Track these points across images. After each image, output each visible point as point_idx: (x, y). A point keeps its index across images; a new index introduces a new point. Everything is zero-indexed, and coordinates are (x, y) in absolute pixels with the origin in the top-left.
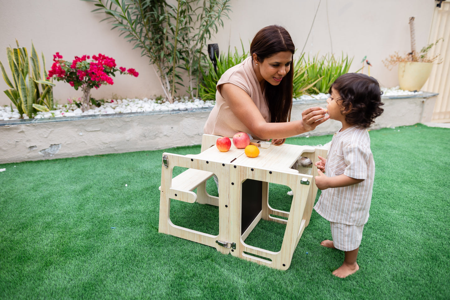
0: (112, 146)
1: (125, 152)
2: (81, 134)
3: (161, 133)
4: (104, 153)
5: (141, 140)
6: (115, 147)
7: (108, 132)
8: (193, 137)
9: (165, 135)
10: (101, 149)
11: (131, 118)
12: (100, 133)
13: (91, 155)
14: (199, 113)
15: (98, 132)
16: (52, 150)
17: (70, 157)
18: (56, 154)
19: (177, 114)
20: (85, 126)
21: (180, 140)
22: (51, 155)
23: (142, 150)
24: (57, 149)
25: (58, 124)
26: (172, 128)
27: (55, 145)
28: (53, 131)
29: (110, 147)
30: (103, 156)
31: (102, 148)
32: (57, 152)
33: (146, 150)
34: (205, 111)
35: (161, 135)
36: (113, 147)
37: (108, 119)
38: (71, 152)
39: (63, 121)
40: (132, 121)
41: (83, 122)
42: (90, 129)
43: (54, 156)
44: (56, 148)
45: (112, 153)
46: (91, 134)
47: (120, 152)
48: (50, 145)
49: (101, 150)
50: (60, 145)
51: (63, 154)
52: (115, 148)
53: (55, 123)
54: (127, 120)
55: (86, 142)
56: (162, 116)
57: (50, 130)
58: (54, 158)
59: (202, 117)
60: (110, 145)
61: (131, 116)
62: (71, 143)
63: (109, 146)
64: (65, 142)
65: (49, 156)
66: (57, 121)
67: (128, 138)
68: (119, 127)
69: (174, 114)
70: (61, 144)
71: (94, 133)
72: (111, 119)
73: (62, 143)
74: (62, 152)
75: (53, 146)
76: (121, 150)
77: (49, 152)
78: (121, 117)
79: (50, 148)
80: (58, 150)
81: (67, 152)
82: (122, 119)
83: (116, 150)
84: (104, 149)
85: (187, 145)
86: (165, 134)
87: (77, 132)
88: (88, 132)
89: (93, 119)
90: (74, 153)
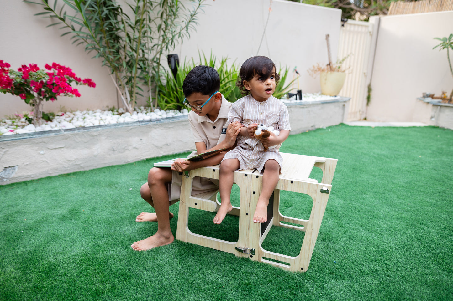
0: (78, 163)
1: (92, 168)
2: (42, 152)
3: (130, 145)
4: (69, 172)
5: (110, 155)
7: (74, 148)
8: (161, 147)
9: (135, 148)
10: (65, 168)
11: (99, 131)
12: (65, 150)
13: (53, 175)
14: (167, 123)
15: (62, 149)
16: (6, 174)
17: (29, 179)
18: (11, 177)
19: (146, 125)
20: (46, 143)
21: (149, 151)
22: (5, 180)
23: (111, 165)
24: (13, 172)
25: (14, 143)
26: (141, 140)
27: (10, 167)
28: (8, 151)
29: (76, 164)
30: (68, 175)
31: (66, 167)
32: (12, 176)
33: (114, 164)
34: (173, 121)
35: (130, 148)
36: (79, 164)
37: (74, 134)
38: (30, 173)
39: (20, 139)
40: (100, 135)
41: (44, 139)
42: (52, 146)
43: (8, 180)
44: (11, 171)
45: (78, 170)
46: (54, 152)
47: (87, 169)
48: (4, 168)
50: (16, 167)
51: (20, 177)
52: (82, 165)
53: (10, 142)
54: (95, 134)
55: (48, 161)
56: (131, 128)
57: (4, 150)
58: (9, 182)
59: (170, 127)
61: (99, 130)
62: (30, 164)
63: (75, 163)
64: (23, 163)
65: (3, 181)
66: (12, 140)
67: (95, 153)
68: (85, 143)
69: (144, 125)
70: (17, 165)
71: (58, 150)
72: (77, 134)
73: (19, 164)
74: (20, 174)
75: (8, 169)
76: (88, 166)
77: (2, 176)
78: (88, 131)
79: (4, 171)
80: (14, 173)
81: (25, 174)
82: (89, 133)
83: (82, 167)
84: (69, 167)
85: (156, 156)
86: (134, 146)
87: (37, 151)
88: (50, 150)
89: (56, 135)
90: (33, 175)
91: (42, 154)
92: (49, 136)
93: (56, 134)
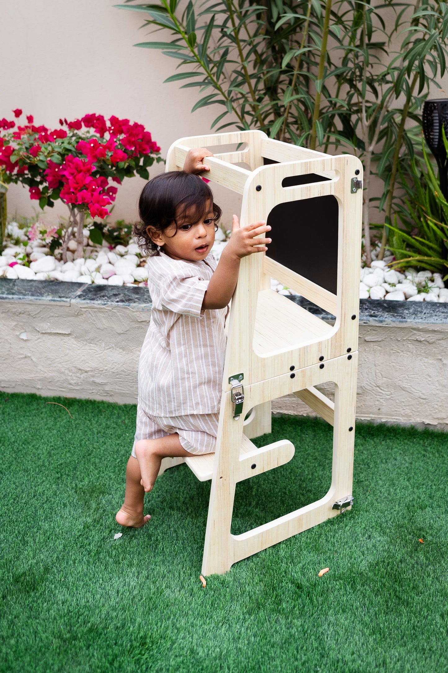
0: (97, 381)
2: (24, 336)
4: (78, 396)
6: (105, 384)
7: (91, 341)
10: (70, 384)
12: (71, 341)
13: (44, 393)
15: (66, 339)
20: (33, 317)
29: (94, 382)
30: (70, 403)
31: (72, 382)
36: (102, 384)
37: (92, 308)
41: (30, 308)
42: (45, 326)
45: (97, 398)
46: (49, 341)
49: (70, 386)
52: (107, 388)
55: (34, 360)
60: (93, 376)
63: (92, 379)
68: (120, 334)
71: (57, 339)
72: (100, 310)
76: (122, 395)
82: (128, 311)
84: (77, 384)
87: (14, 330)
88: (41, 336)
89: (53, 303)
90: (4, 381)
91: (23, 339)
92: (40, 302)
93: (54, 301)
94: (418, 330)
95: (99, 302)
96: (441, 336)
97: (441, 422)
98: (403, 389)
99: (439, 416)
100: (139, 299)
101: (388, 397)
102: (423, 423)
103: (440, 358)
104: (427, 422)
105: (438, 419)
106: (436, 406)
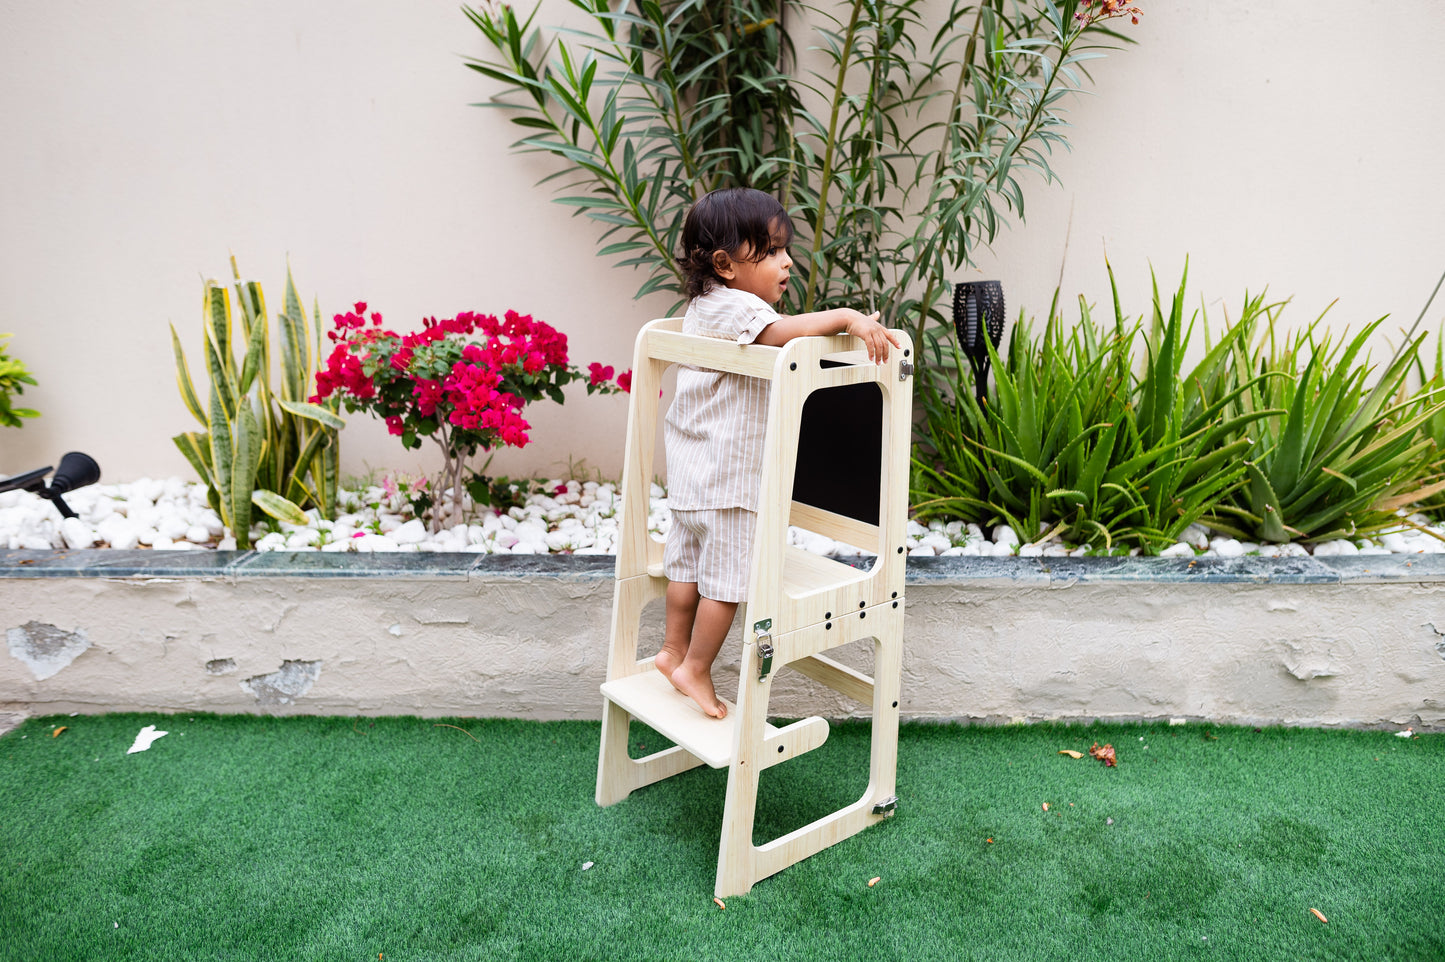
0: (509, 689)
1: (558, 717)
2: (396, 630)
4: (478, 714)
6: (521, 693)
7: (499, 631)
10: (467, 697)
11: (592, 584)
12: (468, 633)
13: (427, 714)
15: (461, 630)
16: (288, 682)
17: (352, 713)
18: (300, 696)
20: (411, 601)
21: (793, 692)
22: (284, 700)
24: (307, 680)
25: (314, 586)
27: (298, 661)
28: (296, 608)
29: (503, 692)
30: (468, 724)
31: (469, 694)
32: (306, 691)
36: (516, 694)
37: (500, 583)
38: (355, 694)
39: (332, 575)
41: (406, 587)
42: (429, 614)
43: (293, 703)
44: (302, 675)
45: (508, 715)
46: (435, 635)
47: (543, 717)
48: (282, 663)
49: (466, 701)
50: (318, 664)
51: (325, 699)
52: (523, 699)
53: (302, 579)
54: (579, 591)
55: (412, 664)
57: (286, 605)
58: (293, 710)
60: (502, 683)
61: (591, 579)
62: (356, 663)
63: (500, 688)
64: (337, 657)
65: (278, 702)
66: (310, 575)
67: (574, 664)
68: (542, 619)
70: (320, 661)
71: (447, 632)
72: (513, 585)
73: (324, 658)
74: (326, 692)
75: (293, 668)
76: (545, 708)
77: (276, 686)
79: (282, 673)
80: (310, 684)
81: (341, 694)
82: (554, 584)
83: (523, 706)
84: (478, 697)
87: (380, 621)
88: (422, 628)
89: (442, 578)
90: (365, 700)
91: (394, 635)
92: (420, 578)
93: (444, 574)
94: (961, 588)
95: (512, 573)
96: (990, 595)
97: (990, 713)
98: (941, 671)
99: (988, 705)
100: (569, 568)
101: (922, 684)
102: (968, 717)
103: (990, 624)
104: (972, 715)
105: (987, 709)
106: (985, 692)
